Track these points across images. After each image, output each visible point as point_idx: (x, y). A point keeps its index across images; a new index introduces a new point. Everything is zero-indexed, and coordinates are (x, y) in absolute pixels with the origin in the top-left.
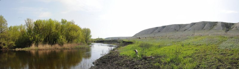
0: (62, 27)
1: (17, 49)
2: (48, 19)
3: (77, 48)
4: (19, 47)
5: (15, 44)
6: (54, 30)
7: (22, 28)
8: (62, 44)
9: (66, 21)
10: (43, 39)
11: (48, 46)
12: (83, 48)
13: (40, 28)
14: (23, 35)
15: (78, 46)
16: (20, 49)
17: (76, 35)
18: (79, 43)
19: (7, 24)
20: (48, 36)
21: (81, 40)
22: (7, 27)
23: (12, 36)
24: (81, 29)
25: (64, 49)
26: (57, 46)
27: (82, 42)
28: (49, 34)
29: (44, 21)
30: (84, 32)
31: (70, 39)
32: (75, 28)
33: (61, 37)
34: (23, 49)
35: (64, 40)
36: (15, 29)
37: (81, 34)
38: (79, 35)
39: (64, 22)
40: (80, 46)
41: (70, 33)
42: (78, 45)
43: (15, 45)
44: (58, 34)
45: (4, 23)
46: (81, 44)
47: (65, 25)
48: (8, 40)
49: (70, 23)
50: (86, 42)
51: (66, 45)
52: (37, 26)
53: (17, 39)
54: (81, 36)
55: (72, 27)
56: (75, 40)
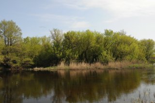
0: (106, 41)
1: (36, 69)
2: (85, 30)
3: (130, 68)
4: (39, 66)
5: (34, 61)
6: (93, 43)
7: (46, 41)
8: (106, 62)
9: (112, 32)
10: (76, 56)
11: (84, 65)
12: (141, 68)
13: (73, 41)
14: (46, 50)
15: (132, 65)
16: (42, 69)
17: (129, 50)
18: (134, 60)
19: (21, 34)
20: (84, 52)
21: (137, 57)
22: (20, 38)
23: (28, 50)
24: (136, 40)
26: (98, 64)
27: (139, 59)
28: (85, 49)
29: (79, 33)
30: (142, 45)
31: (118, 56)
33: (104, 53)
34: (46, 69)
35: (109, 57)
36: (34, 41)
37: (137, 47)
38: (134, 49)
39: (108, 33)
40: (136, 65)
41: (118, 48)
42: (133, 63)
43: (33, 63)
44: (99, 49)
45: (16, 31)
46: (137, 62)
47: (110, 37)
48: (22, 55)
49: (118, 34)
50: (147, 59)
52: (69, 39)
53: (37, 54)
54: (138, 51)
55: (122, 40)
56: (128, 57)
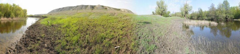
0: (13, 8)
2: (6, 3)
3: (20, 20)
6: (9, 9)
8: (12, 18)
9: (15, 5)
10: (3, 15)
11: (6, 19)
13: (2, 8)
18: (21, 17)
20: (6, 13)
24: (22, 9)
25: (14, 20)
26: (10, 18)
27: (22, 17)
29: (4, 4)
30: (24, 11)
31: (16, 15)
32: (19, 9)
33: (12, 14)
35: (14, 15)
38: (21, 13)
39: (14, 5)
40: (21, 19)
41: (17, 12)
44: (11, 12)
47: (15, 7)
49: (17, 6)
50: (25, 17)
51: (15, 19)
56: (19, 16)
